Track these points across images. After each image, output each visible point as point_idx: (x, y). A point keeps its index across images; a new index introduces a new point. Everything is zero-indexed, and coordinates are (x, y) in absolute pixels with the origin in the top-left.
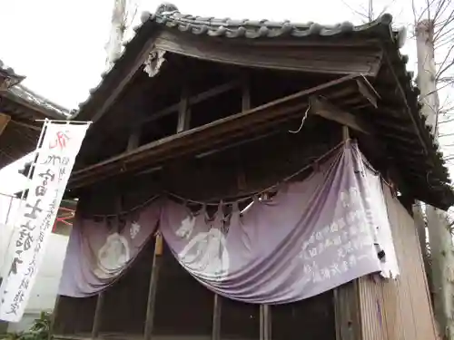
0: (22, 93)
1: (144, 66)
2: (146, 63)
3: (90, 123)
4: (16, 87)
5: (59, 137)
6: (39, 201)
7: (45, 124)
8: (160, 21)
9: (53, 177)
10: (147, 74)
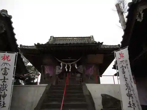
0: (104, 47)
1: (137, 20)
2: (137, 18)
3: (127, 46)
4: (102, 46)
5: (121, 55)
6: (125, 75)
7: (115, 53)
8: (136, 2)
9: (125, 67)
10: (139, 21)
